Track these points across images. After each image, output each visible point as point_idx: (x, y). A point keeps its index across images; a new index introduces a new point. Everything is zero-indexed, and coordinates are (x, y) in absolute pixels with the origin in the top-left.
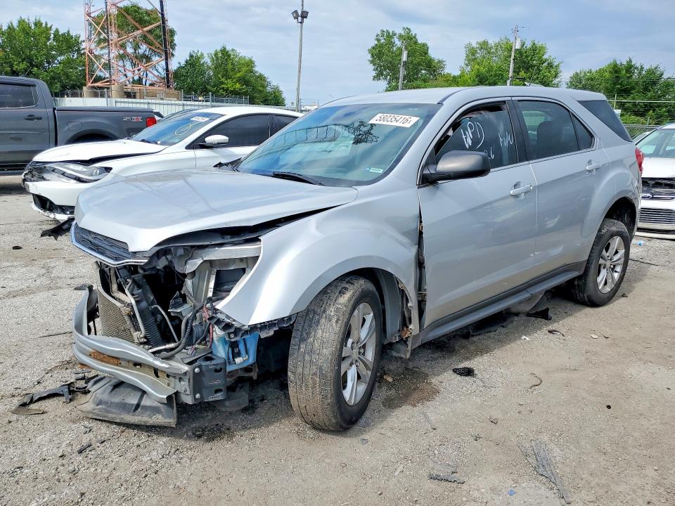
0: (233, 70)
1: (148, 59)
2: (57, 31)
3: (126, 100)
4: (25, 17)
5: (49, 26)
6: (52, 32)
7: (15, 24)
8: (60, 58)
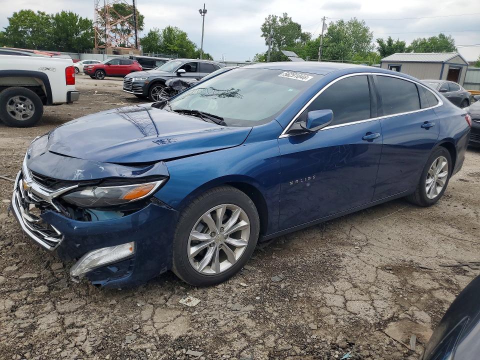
0: (174, 38)
1: (130, 31)
2: (81, 18)
3: (114, 55)
4: (65, 10)
5: (77, 15)
6: (79, 18)
7: (60, 14)
8: (83, 32)
